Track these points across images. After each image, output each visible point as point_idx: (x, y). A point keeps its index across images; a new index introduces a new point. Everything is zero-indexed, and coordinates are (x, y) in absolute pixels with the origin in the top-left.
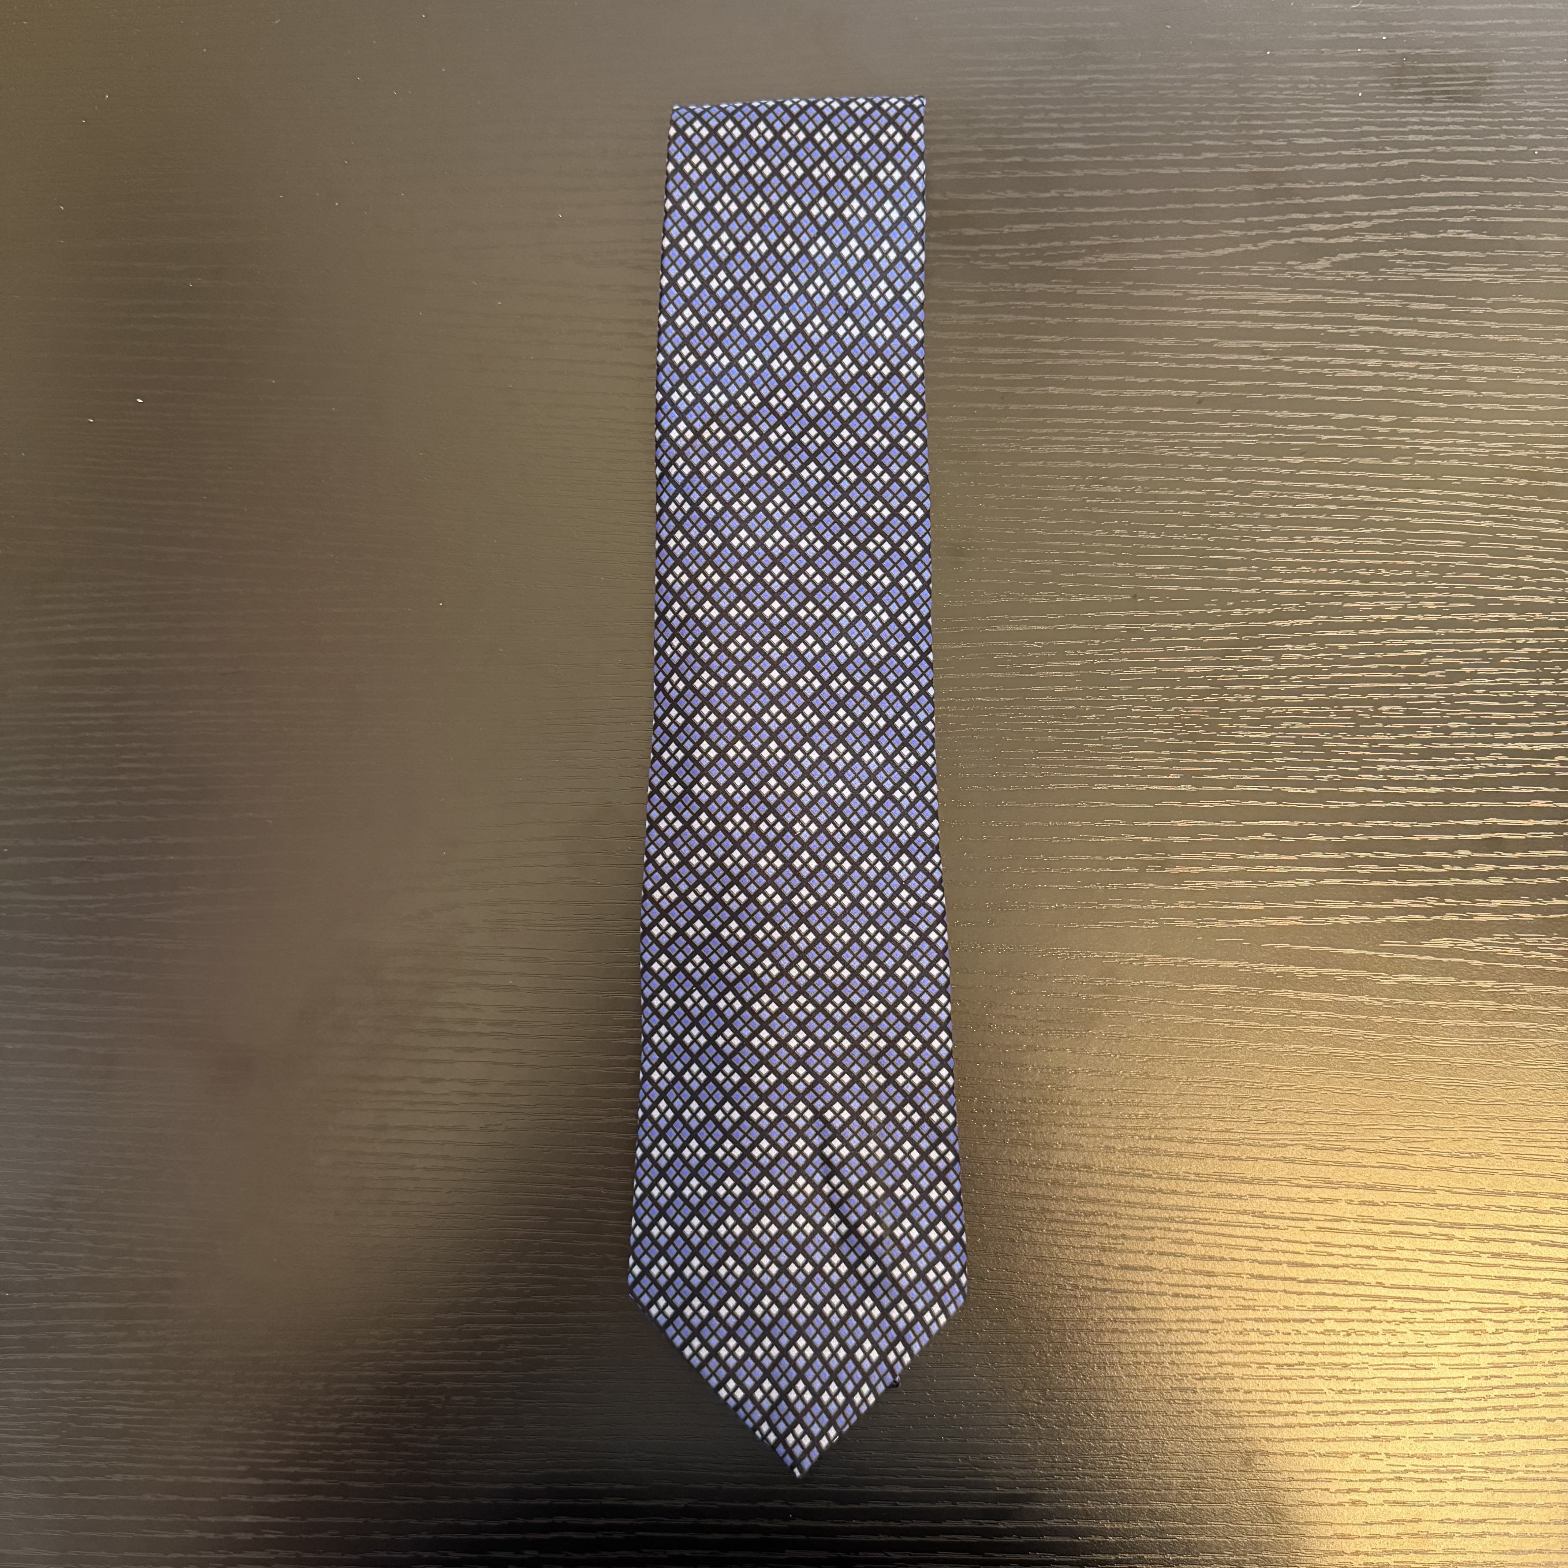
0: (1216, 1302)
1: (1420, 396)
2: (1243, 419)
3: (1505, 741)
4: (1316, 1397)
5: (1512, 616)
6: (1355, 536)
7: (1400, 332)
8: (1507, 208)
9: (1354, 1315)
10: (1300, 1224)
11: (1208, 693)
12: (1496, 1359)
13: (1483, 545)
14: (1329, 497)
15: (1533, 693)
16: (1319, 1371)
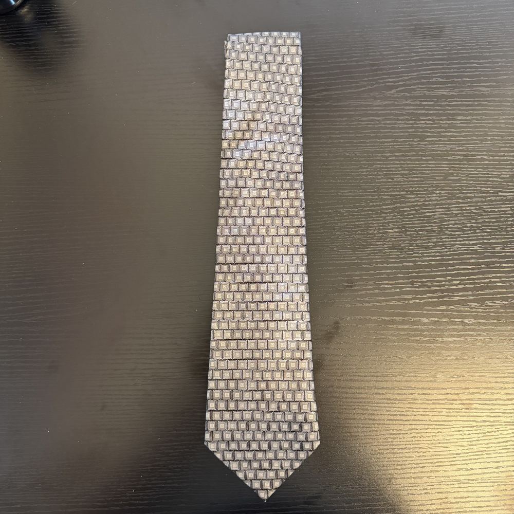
0: (377, 429)
1: (427, 132)
2: (370, 142)
3: (460, 241)
4: (412, 459)
5: (461, 201)
6: (407, 178)
7: (419, 112)
8: (452, 70)
9: (422, 431)
10: (403, 402)
11: (364, 230)
12: (469, 443)
13: (450, 178)
14: (399, 166)
15: (469, 225)
16: (411, 450)
